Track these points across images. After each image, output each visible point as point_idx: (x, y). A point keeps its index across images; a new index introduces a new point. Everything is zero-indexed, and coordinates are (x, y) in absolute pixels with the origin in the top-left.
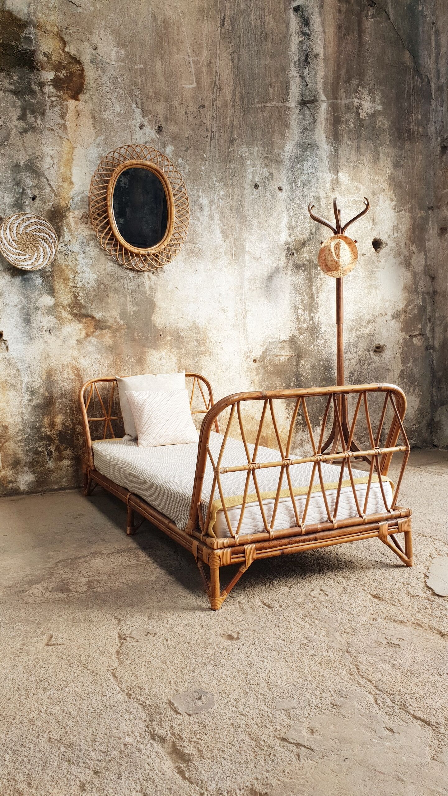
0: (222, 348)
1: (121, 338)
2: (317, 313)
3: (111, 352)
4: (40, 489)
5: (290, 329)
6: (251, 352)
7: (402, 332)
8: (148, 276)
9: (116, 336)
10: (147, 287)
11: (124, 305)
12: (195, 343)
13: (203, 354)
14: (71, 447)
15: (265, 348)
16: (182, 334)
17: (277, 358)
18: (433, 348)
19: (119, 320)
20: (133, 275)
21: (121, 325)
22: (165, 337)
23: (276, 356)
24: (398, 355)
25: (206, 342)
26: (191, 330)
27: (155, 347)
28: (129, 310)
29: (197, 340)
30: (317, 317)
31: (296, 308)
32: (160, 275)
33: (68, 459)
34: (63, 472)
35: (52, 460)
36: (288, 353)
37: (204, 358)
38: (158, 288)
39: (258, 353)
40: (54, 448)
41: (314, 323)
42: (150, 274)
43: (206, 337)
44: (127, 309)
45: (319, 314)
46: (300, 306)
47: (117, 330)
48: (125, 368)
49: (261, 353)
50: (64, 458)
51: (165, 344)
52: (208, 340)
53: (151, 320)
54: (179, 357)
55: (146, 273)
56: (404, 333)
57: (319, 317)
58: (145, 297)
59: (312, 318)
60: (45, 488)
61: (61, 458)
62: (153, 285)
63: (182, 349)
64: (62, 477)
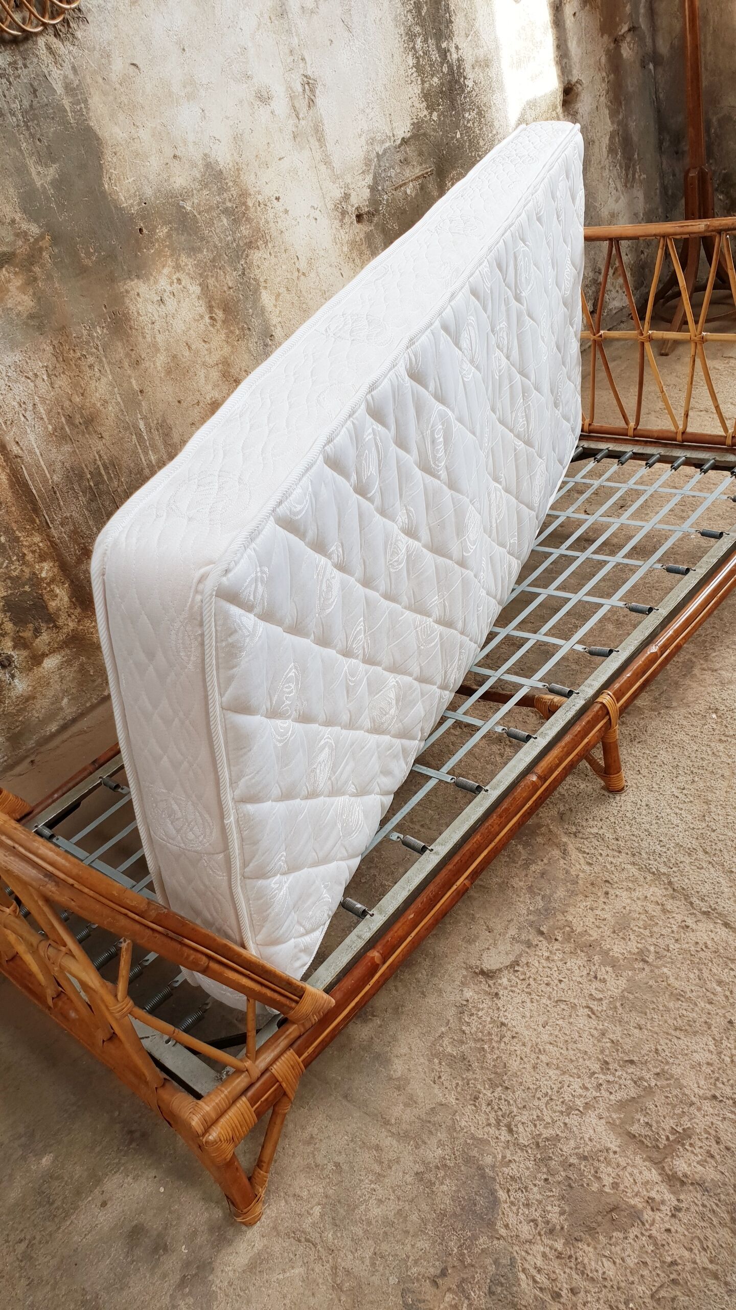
0: (286, 212)
1: (49, 277)
2: (450, 37)
3: (40, 328)
4: (21, 752)
5: (410, 102)
6: (347, 197)
7: (602, 36)
8: (49, 48)
9: (35, 279)
10: (59, 89)
11: (21, 170)
12: (225, 221)
13: (250, 245)
14: (47, 622)
15: (371, 176)
16: (189, 208)
17: (399, 194)
18: (655, 58)
19: (24, 226)
20: (9, 59)
21: (37, 240)
22: (153, 231)
23: (396, 189)
24: (603, 99)
25: (247, 208)
26: (206, 186)
27: (139, 270)
28: (38, 184)
29: (226, 211)
30: (453, 50)
31: (411, 37)
32: (79, 34)
33: (53, 651)
34: (56, 687)
35: (17, 674)
36: (418, 171)
37: (256, 256)
38: (89, 81)
39: (360, 197)
40: (10, 644)
41: (450, 67)
42: (52, 40)
43: (244, 194)
44: (32, 183)
45: (456, 40)
46: (418, 29)
47: (32, 258)
48: (91, 360)
49: (366, 193)
50: (44, 655)
51: (159, 253)
52: (250, 204)
53: (103, 194)
54: (201, 275)
55: (41, 41)
56: (606, 37)
57: (457, 47)
58: (65, 123)
59: (444, 53)
60: (31, 744)
61: (37, 659)
62: (71, 76)
63: (200, 250)
64: (57, 700)
